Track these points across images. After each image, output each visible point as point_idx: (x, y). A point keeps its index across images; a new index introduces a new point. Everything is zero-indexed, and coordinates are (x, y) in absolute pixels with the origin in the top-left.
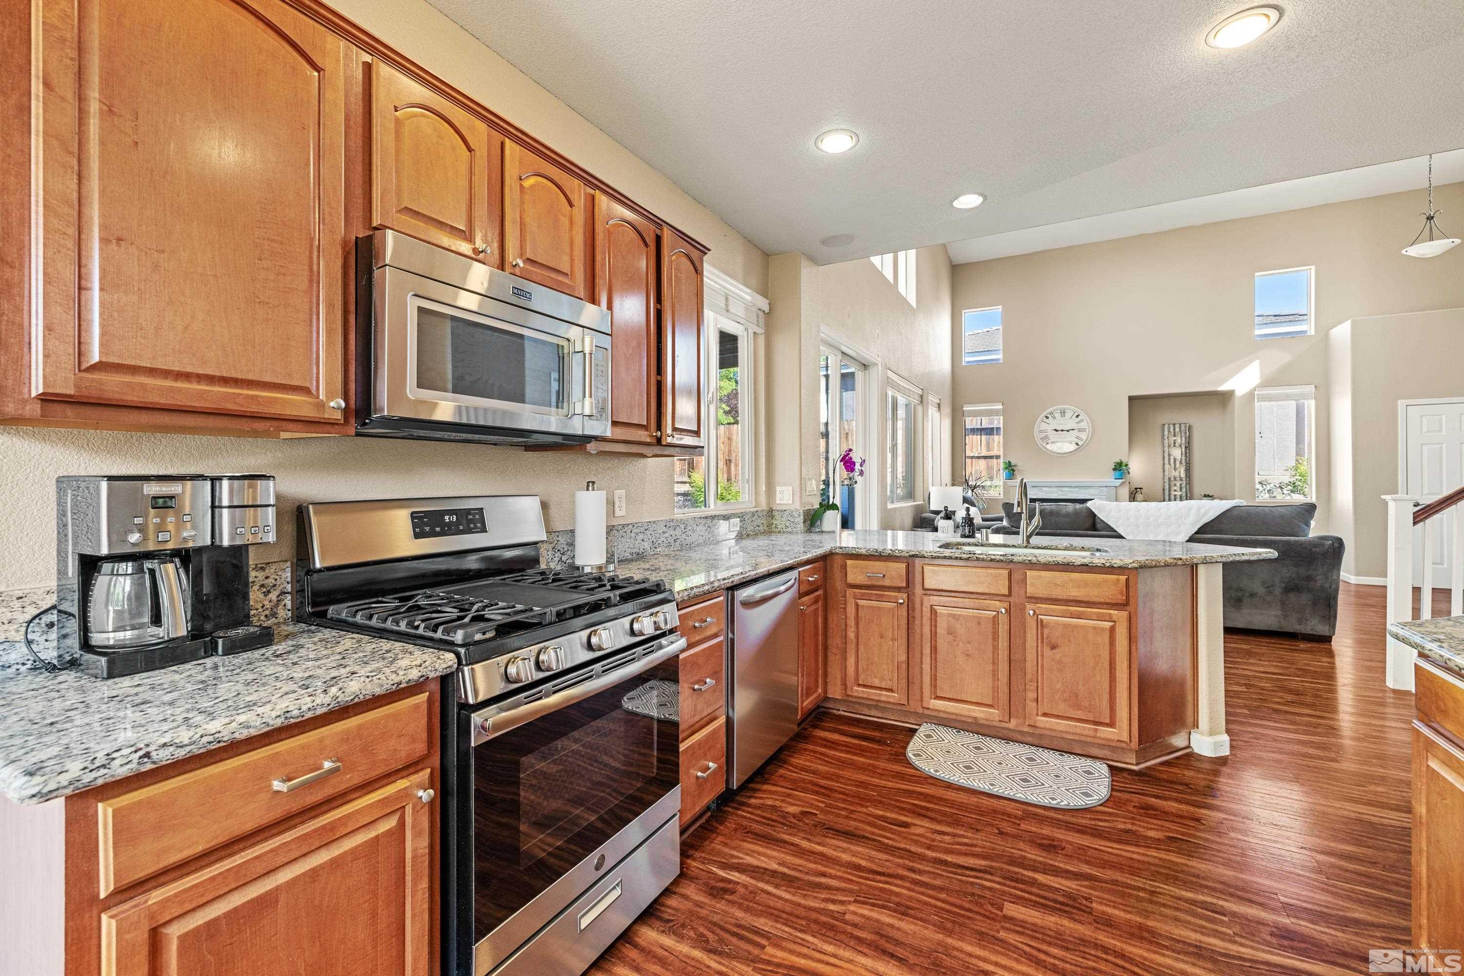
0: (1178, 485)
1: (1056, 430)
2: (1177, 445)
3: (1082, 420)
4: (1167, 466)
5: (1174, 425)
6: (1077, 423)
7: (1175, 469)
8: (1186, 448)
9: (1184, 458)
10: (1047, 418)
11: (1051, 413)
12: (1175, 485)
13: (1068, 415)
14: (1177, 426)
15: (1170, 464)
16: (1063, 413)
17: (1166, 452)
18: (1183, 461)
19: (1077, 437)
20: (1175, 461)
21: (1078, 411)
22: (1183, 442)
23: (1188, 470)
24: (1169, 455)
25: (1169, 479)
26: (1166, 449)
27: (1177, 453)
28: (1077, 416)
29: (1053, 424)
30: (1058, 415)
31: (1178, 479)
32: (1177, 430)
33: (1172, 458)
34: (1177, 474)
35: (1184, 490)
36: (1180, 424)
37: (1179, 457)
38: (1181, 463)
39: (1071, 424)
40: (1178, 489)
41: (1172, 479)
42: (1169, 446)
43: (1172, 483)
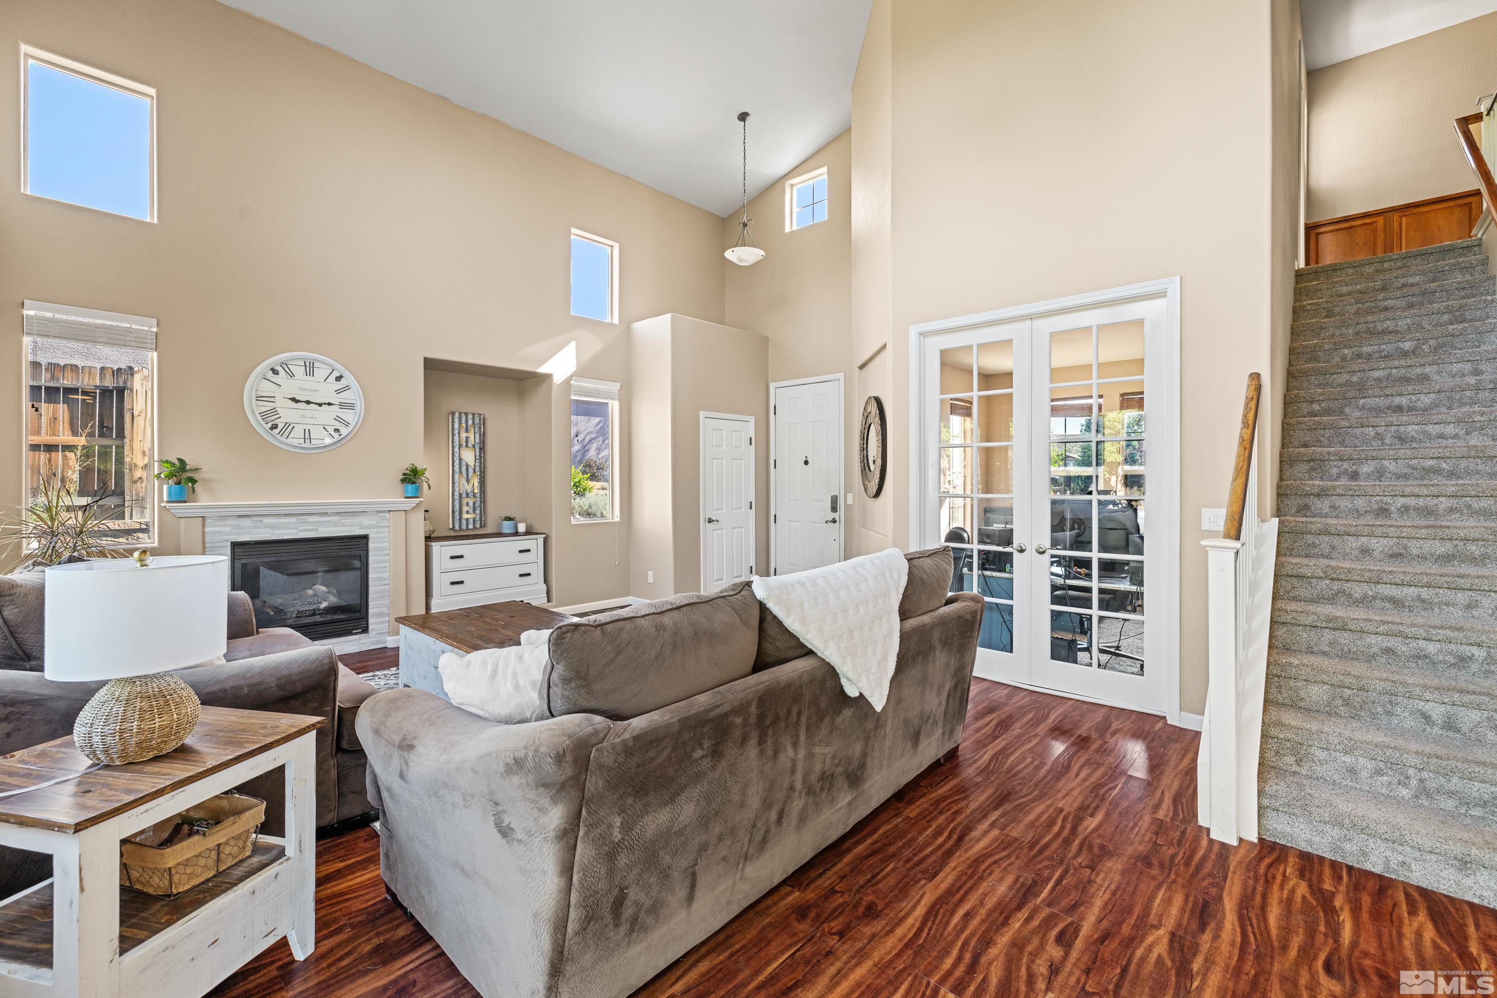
0: (471, 504)
1: (294, 400)
2: (470, 445)
3: (347, 388)
4: (457, 476)
5: (466, 414)
6: (338, 392)
7: (468, 481)
8: (480, 449)
9: (478, 464)
10: (275, 372)
11: (284, 365)
12: (467, 504)
13: (321, 372)
14: (470, 416)
15: (460, 472)
16: (310, 368)
17: (457, 455)
18: (477, 469)
19: (338, 419)
20: (467, 468)
21: (340, 369)
22: (478, 440)
23: (482, 482)
24: (460, 459)
25: (460, 495)
26: (456, 449)
27: (469, 456)
28: (339, 379)
29: (289, 386)
30: (299, 371)
31: (471, 495)
32: (470, 422)
33: (464, 464)
34: (469, 489)
35: (478, 512)
36: (473, 415)
37: (471, 463)
38: (474, 471)
39: (326, 391)
40: (471, 511)
41: (464, 495)
42: (460, 446)
43: (464, 501)
